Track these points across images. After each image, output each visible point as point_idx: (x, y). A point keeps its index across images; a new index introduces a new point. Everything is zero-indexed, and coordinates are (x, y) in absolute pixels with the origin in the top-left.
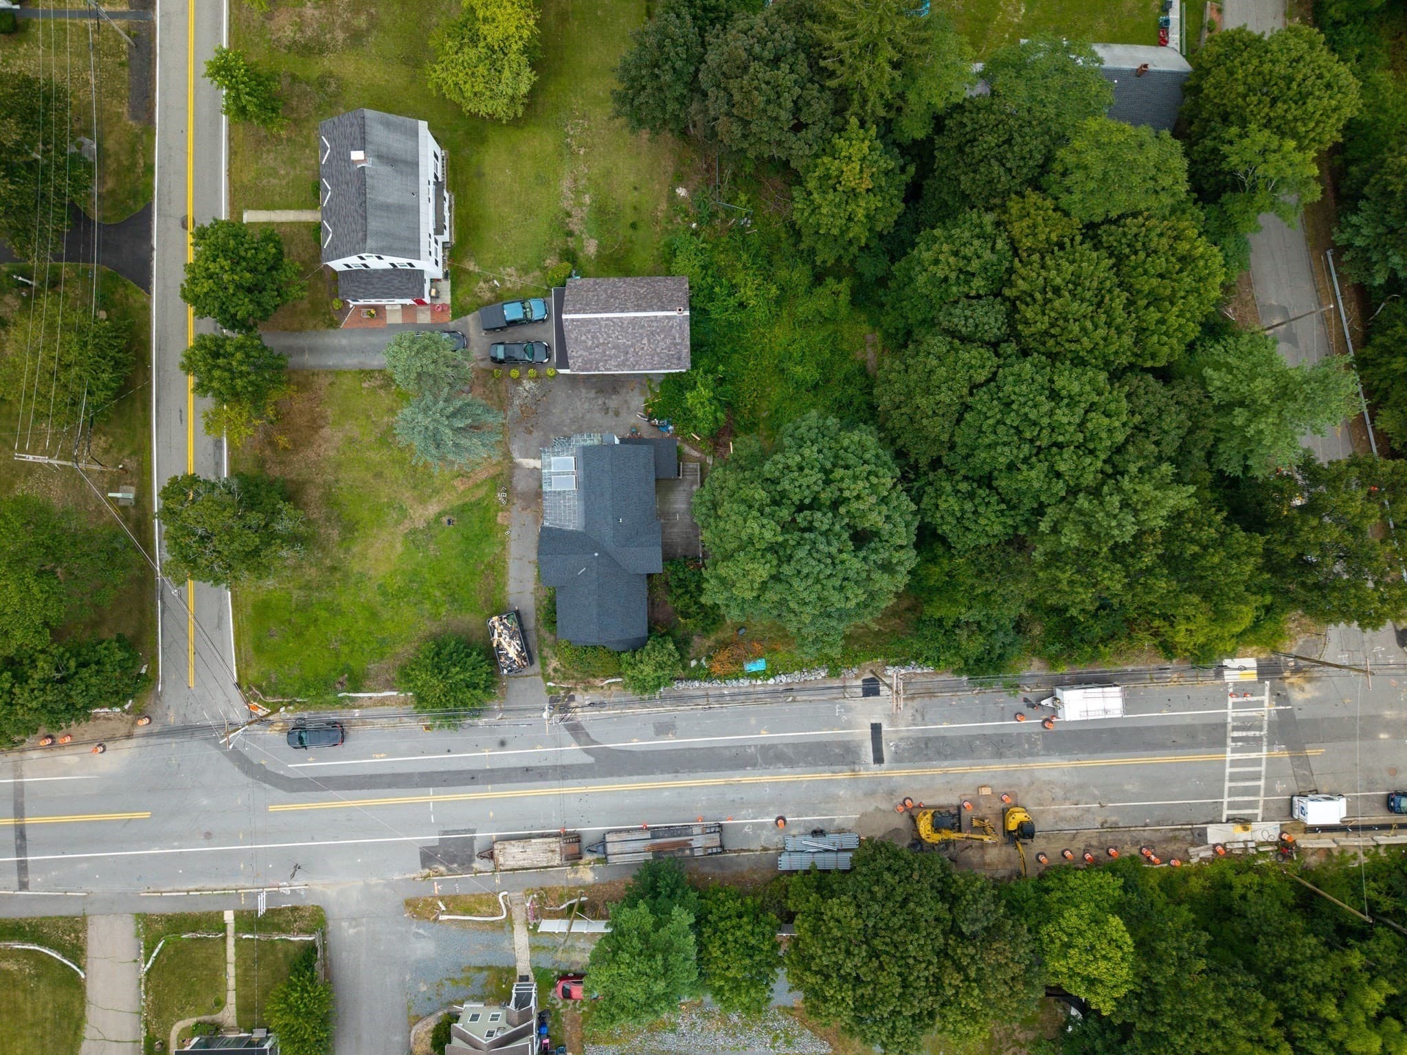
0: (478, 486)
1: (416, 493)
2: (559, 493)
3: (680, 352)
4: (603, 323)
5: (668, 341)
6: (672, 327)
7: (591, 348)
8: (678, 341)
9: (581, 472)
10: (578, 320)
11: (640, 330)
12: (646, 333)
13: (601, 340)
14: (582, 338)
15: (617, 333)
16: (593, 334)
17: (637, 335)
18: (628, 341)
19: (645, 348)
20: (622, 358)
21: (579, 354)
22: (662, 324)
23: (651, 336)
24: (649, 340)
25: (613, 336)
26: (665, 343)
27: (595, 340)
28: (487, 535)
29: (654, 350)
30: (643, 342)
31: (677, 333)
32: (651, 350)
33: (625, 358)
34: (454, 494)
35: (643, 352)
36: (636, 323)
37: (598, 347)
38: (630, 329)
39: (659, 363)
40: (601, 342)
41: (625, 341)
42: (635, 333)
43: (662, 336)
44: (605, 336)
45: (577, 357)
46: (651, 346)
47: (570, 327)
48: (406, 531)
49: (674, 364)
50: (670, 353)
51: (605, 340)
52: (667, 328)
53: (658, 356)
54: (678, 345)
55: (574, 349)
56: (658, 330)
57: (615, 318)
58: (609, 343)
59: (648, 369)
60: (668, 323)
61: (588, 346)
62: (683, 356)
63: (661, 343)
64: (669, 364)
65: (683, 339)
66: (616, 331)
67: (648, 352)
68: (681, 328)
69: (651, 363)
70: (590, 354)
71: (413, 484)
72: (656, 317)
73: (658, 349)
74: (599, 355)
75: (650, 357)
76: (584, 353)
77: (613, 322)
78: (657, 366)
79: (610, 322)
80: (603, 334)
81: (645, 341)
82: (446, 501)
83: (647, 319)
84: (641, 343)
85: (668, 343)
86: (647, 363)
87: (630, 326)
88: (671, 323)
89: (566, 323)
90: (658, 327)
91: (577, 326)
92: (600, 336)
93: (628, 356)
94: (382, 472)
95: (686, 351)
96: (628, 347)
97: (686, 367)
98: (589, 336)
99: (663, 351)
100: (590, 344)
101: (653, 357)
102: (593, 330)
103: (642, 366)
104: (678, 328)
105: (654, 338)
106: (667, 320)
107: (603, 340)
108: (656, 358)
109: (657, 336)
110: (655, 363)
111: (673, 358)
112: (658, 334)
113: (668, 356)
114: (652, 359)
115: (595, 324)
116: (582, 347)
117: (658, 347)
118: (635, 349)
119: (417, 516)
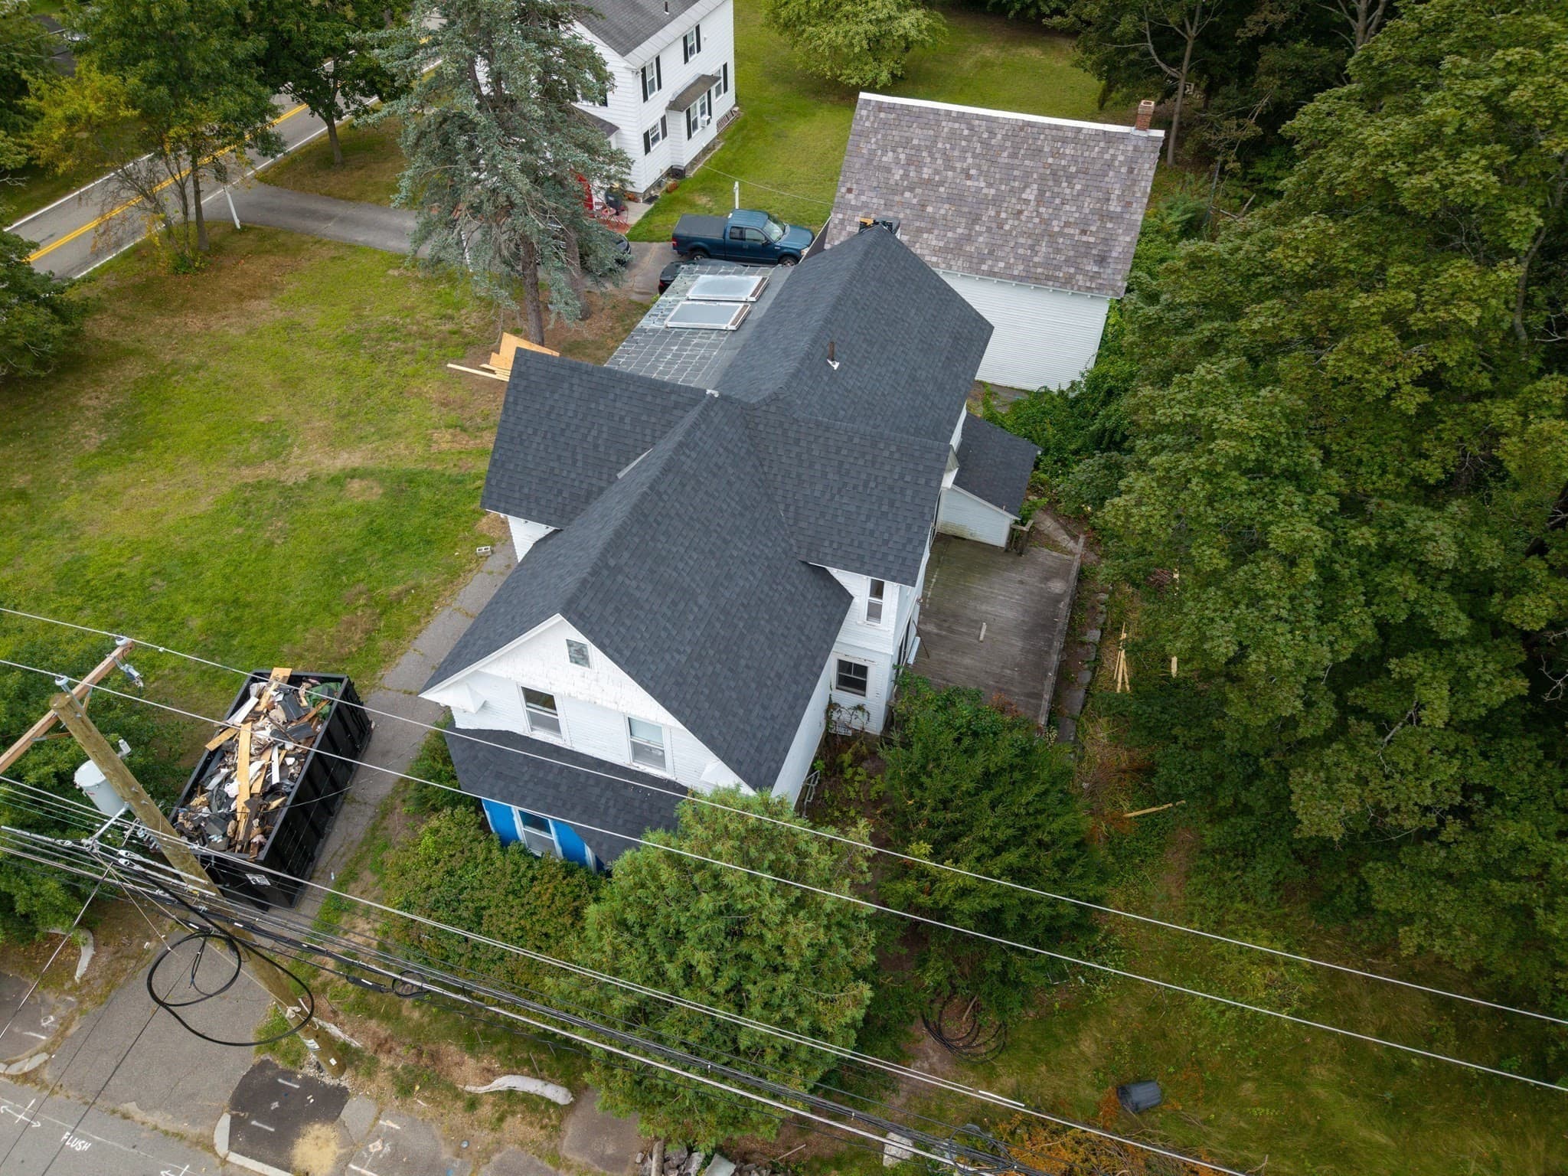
0: (483, 453)
1: (338, 425)
2: (679, 332)
3: (1108, 241)
4: (947, 126)
5: (1088, 205)
6: (1109, 165)
7: (896, 190)
8: (1114, 207)
9: (767, 304)
10: (892, 108)
11: (1027, 162)
12: (1041, 170)
13: (925, 170)
14: (884, 159)
15: (970, 161)
16: (913, 152)
17: (1016, 173)
18: (990, 185)
19: (1026, 213)
20: (960, 231)
21: (863, 198)
22: (1086, 154)
23: (1051, 183)
24: (1041, 193)
25: (958, 165)
26: (1080, 208)
27: (912, 168)
28: (428, 542)
29: (1047, 222)
30: (1024, 196)
31: (1117, 186)
32: (1037, 220)
33: (966, 232)
34: (419, 450)
35: (1016, 223)
36: (1025, 139)
37: (912, 189)
38: (1005, 154)
39: (1046, 264)
40: (926, 176)
41: (983, 184)
42: (1013, 167)
43: (1078, 187)
44: (939, 162)
45: (856, 209)
46: (1042, 210)
47: (867, 124)
48: (250, 481)
49: (1086, 273)
50: (1085, 238)
51: (937, 172)
52: (1097, 166)
53: (1050, 244)
54: (1111, 219)
55: (854, 186)
56: (1073, 169)
57: (978, 117)
58: (941, 183)
59: (1014, 278)
60: (1103, 152)
61: (892, 182)
62: (1114, 254)
63: (1067, 207)
64: (1072, 270)
65: (1129, 204)
66: (969, 155)
67: (1030, 225)
68: (1131, 171)
69: (1025, 260)
70: (888, 205)
71: (345, 412)
72: (1079, 130)
73: (1055, 223)
74: (908, 211)
75: (1030, 242)
76: (875, 200)
77: (971, 128)
78: (1039, 270)
79: (963, 126)
80: (937, 155)
81: (1030, 194)
82: (389, 456)
83: (1054, 132)
84: (1019, 199)
85: (1087, 211)
86: (1017, 257)
87: (1008, 144)
88: (1111, 151)
89: (864, 113)
90: (1074, 159)
91: (885, 123)
92: (928, 160)
93: (977, 228)
94: (301, 379)
95: (1128, 239)
96: (985, 202)
97: (1113, 288)
98: (902, 156)
99: (1066, 230)
100: (897, 177)
101: (1037, 242)
102: (915, 142)
103: (1002, 265)
104: (1124, 170)
105: (1056, 190)
106: (1102, 144)
107: (930, 171)
108: (1043, 248)
109: (1065, 184)
110: (1036, 259)
111: (1086, 255)
112: (1070, 178)
113: (1075, 246)
114: (1032, 248)
115: (926, 126)
116: (875, 184)
117: (1057, 217)
118: (998, 213)
119: (302, 461)
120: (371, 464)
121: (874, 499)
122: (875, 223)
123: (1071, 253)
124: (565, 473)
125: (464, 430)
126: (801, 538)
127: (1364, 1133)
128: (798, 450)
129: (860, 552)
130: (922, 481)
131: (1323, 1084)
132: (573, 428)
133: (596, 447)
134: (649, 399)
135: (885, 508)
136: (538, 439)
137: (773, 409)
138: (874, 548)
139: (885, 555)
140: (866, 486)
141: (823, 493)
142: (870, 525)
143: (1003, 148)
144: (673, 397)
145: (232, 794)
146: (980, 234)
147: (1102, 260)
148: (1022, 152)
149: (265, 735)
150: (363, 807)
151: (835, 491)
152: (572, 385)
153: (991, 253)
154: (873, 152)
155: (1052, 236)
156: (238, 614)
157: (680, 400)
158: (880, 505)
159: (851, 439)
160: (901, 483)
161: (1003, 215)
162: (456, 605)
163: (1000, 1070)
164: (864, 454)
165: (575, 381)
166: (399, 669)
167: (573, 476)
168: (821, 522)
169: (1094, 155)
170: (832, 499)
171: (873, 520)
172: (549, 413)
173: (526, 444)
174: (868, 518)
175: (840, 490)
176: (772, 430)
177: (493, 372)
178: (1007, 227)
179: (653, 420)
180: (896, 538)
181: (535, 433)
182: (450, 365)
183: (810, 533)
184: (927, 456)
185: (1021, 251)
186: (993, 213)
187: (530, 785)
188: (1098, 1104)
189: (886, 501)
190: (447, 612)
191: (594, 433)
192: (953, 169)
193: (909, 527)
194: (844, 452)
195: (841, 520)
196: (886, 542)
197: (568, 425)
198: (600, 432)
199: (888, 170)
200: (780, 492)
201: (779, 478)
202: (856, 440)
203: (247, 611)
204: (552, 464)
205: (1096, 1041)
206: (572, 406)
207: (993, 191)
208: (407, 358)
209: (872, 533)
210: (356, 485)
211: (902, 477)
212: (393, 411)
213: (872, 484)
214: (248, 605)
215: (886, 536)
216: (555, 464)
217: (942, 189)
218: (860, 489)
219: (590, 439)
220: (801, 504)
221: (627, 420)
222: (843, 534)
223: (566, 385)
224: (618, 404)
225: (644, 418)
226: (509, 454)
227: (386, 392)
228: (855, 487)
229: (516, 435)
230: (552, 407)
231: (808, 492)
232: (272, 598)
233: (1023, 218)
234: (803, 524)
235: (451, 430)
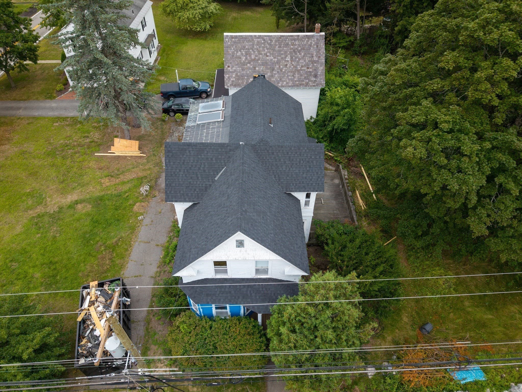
0: (124, 183)
1: (61, 186)
2: (203, 125)
3: (316, 70)
4: (256, 40)
5: (307, 59)
6: (310, 45)
7: (244, 64)
8: (315, 59)
9: (230, 109)
10: (236, 37)
11: (285, 49)
12: (290, 50)
13: (252, 56)
14: (238, 54)
15: (266, 51)
16: (247, 50)
17: (282, 52)
18: (275, 58)
19: (288, 65)
20: (269, 74)
21: (234, 68)
22: (303, 43)
23: (294, 54)
24: (292, 58)
25: (263, 53)
26: (305, 61)
27: (248, 56)
28: (118, 220)
29: (295, 67)
30: (286, 60)
31: (314, 52)
32: (292, 67)
33: (271, 74)
34: (98, 187)
35: (286, 69)
36: (282, 41)
37: (249, 63)
38: (277, 47)
39: (299, 80)
40: (253, 58)
41: (272, 58)
42: (280, 51)
43: (303, 54)
44: (256, 52)
45: (232, 72)
46: (293, 63)
47: (229, 43)
48: (34, 215)
49: (312, 81)
50: (309, 70)
51: (256, 56)
52: (307, 47)
53: (298, 74)
54: (315, 63)
55: (230, 65)
56: (300, 49)
57: (265, 36)
58: (259, 59)
59: (290, 86)
60: (307, 41)
61: (242, 62)
62: (319, 74)
63: (301, 61)
64: (307, 81)
65: (319, 57)
66: (265, 49)
67: (291, 69)
68: (317, 46)
69: (292, 80)
70: (243, 70)
71: (62, 180)
72: (298, 36)
73: (298, 67)
74: (250, 70)
75: (292, 74)
76: (238, 69)
77: (264, 40)
78: (297, 83)
79: (261, 40)
80: (255, 50)
81: (288, 59)
82: (87, 193)
83: (291, 38)
84: (285, 61)
85: (307, 61)
86: (289, 80)
87: (277, 43)
88: (310, 41)
89: (227, 40)
90: (299, 45)
91: (235, 42)
92: (252, 52)
93: (274, 72)
94: (37, 172)
95: (322, 68)
96: (274, 63)
97: (321, 84)
98: (244, 52)
99: (302, 68)
100: (244, 60)
101: (294, 74)
102: (247, 47)
103: (285, 83)
104: (315, 46)
105: (296, 56)
106: (307, 39)
107: (254, 56)
108: (297, 75)
109: (298, 54)
110: (295, 79)
111: (311, 75)
112: (299, 51)
113: (307, 73)
114: (293, 76)
115: (249, 41)
116: (237, 63)
117: (298, 65)
118: (280, 66)
119: (53, 203)
120: (82, 197)
121: (304, 167)
122: (259, 76)
123: (306, 75)
124: (195, 183)
125: (112, 176)
126: (282, 185)
127: (485, 317)
128: (274, 156)
129: (303, 185)
130: (318, 157)
131: (469, 307)
132: (194, 166)
133: (204, 171)
134: (220, 150)
135: (308, 169)
136: (182, 173)
137: (262, 144)
138: (308, 183)
139: (312, 184)
140: (300, 162)
141: (286, 168)
142: (304, 175)
143: (276, 45)
144: (229, 148)
145: (98, 335)
146: (275, 74)
147: (316, 76)
148: (282, 45)
149: (101, 309)
150: (139, 323)
151: (290, 167)
152: (190, 151)
153: (281, 80)
154: (233, 53)
155: (299, 71)
156: (54, 267)
157: (231, 148)
158: (306, 168)
159: (291, 149)
160: (311, 159)
161: (281, 67)
162: (139, 240)
163: (386, 336)
164: (296, 153)
165: (191, 149)
166: (128, 269)
167: (198, 183)
168: (288, 178)
169: (305, 43)
170: (290, 170)
171: (305, 173)
172: (183, 163)
173: (177, 175)
174: (303, 173)
175: (291, 166)
176: (263, 151)
177: (114, 153)
178: (283, 70)
179: (223, 157)
180: (314, 178)
181: (180, 171)
182: (96, 154)
183: (285, 183)
184: (317, 149)
185: (290, 77)
186: (278, 67)
187: (220, 295)
188: (416, 335)
189: (308, 166)
190: (137, 244)
191: (203, 166)
192: (262, 54)
193: (317, 173)
194: (290, 153)
195: (295, 176)
196: (311, 180)
197: (192, 166)
198: (205, 165)
199: (240, 58)
200: (271, 171)
201: (270, 167)
202: (293, 149)
203: (57, 265)
204: (189, 181)
205: (407, 317)
206: (192, 159)
207: (276, 60)
208: (77, 155)
209: (306, 178)
210: (79, 206)
211: (311, 157)
212: (81, 175)
213: (302, 162)
214: (56, 263)
215: (311, 178)
216: (191, 180)
217: (259, 61)
218: (298, 164)
219: (201, 169)
220: (280, 174)
221: (214, 159)
222: (296, 180)
223: (187, 152)
224: (209, 154)
225: (220, 157)
226: (172, 180)
227: (75, 169)
228: (296, 164)
229: (173, 173)
230: (184, 160)
231: (281, 169)
232: (65, 257)
233: (288, 67)
234: (282, 180)
235: (107, 178)
